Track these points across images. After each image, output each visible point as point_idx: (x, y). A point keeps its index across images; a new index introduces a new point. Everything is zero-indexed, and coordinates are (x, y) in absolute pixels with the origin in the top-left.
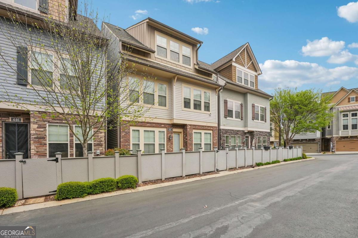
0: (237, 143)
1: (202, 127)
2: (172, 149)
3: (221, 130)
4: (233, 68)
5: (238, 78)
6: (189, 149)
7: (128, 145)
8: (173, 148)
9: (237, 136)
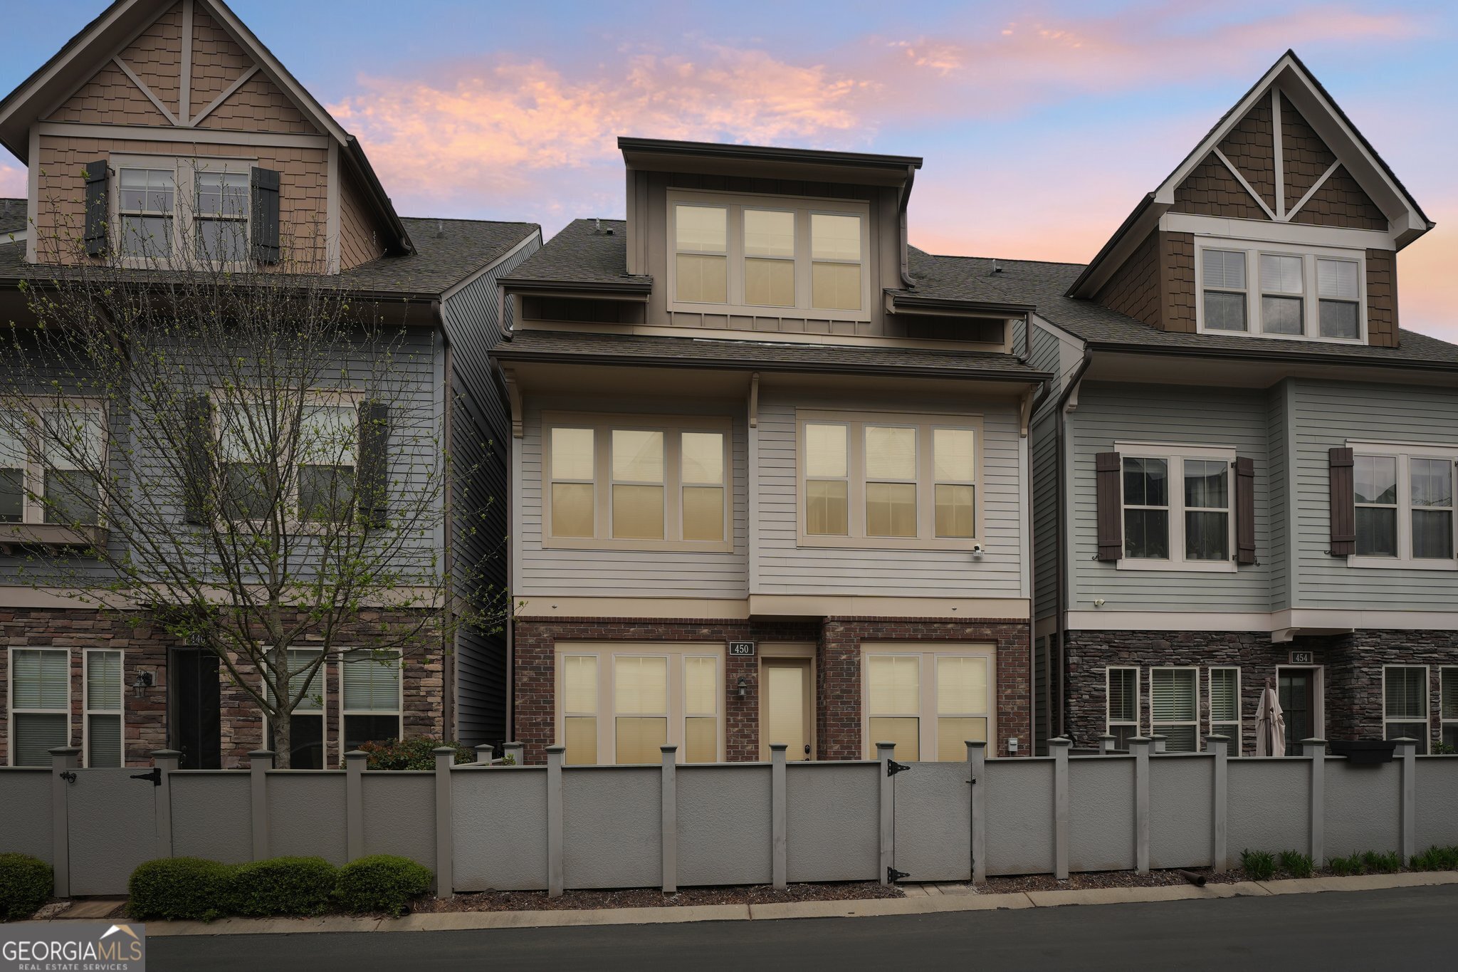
0: (1205, 715)
1: (920, 627)
2: (750, 747)
3: (1073, 636)
4: (1166, 248)
5: (1207, 304)
6: (837, 747)
7: (546, 724)
8: (757, 741)
9: (1204, 671)
